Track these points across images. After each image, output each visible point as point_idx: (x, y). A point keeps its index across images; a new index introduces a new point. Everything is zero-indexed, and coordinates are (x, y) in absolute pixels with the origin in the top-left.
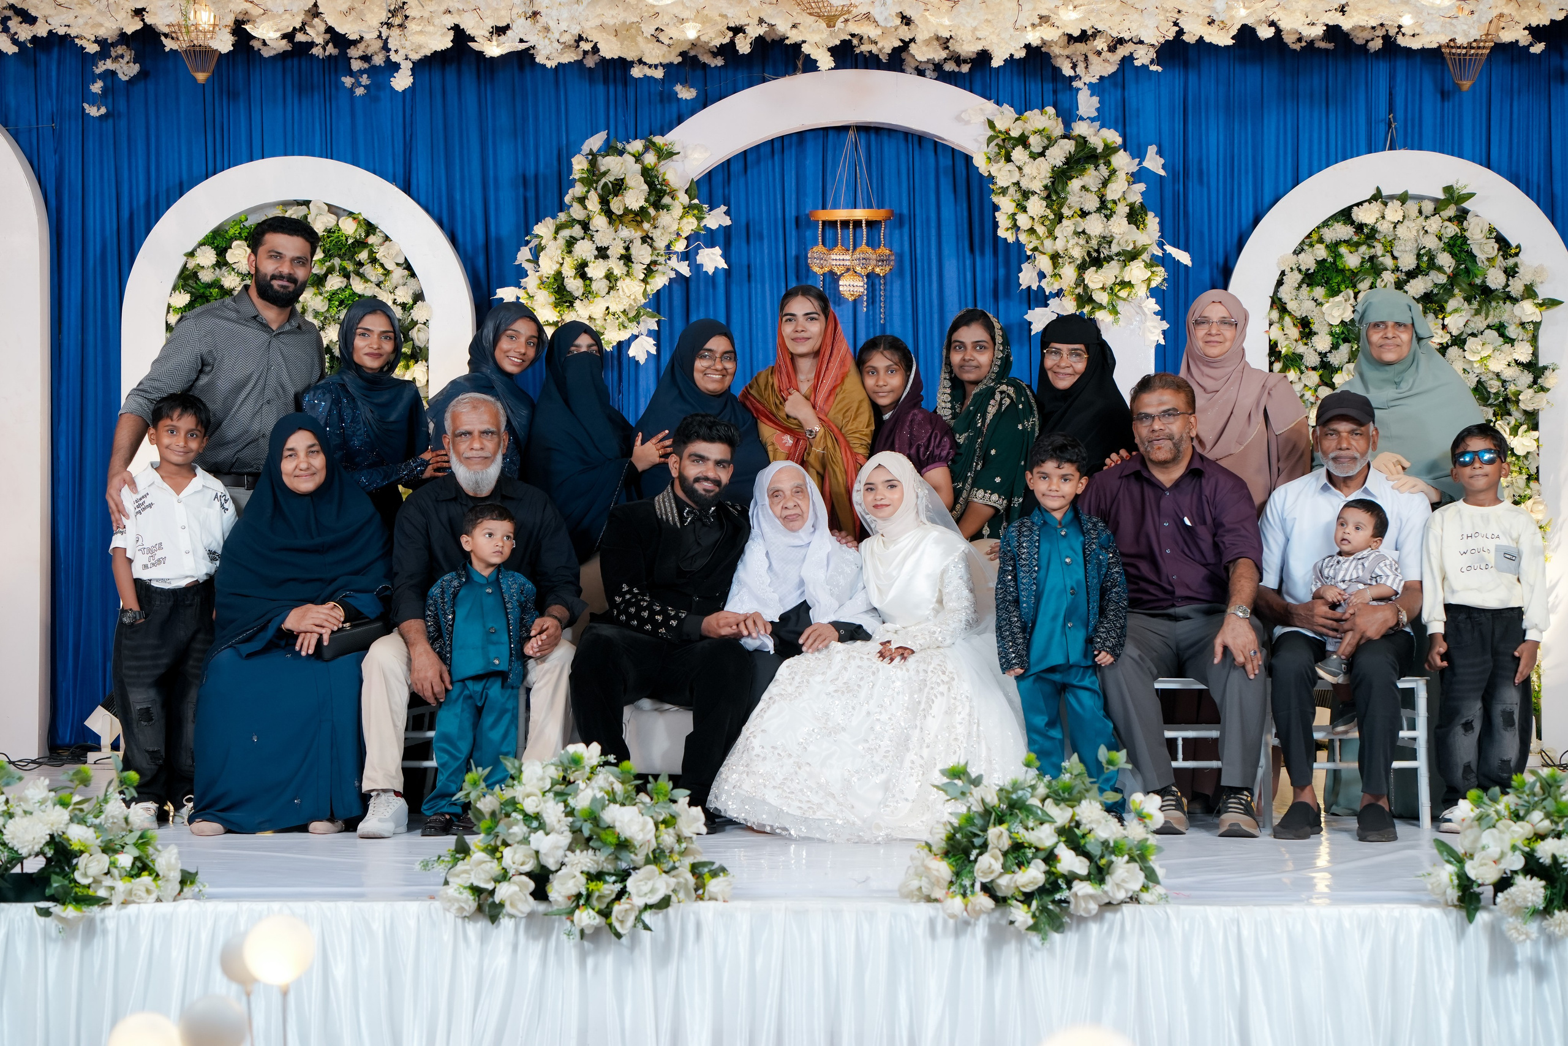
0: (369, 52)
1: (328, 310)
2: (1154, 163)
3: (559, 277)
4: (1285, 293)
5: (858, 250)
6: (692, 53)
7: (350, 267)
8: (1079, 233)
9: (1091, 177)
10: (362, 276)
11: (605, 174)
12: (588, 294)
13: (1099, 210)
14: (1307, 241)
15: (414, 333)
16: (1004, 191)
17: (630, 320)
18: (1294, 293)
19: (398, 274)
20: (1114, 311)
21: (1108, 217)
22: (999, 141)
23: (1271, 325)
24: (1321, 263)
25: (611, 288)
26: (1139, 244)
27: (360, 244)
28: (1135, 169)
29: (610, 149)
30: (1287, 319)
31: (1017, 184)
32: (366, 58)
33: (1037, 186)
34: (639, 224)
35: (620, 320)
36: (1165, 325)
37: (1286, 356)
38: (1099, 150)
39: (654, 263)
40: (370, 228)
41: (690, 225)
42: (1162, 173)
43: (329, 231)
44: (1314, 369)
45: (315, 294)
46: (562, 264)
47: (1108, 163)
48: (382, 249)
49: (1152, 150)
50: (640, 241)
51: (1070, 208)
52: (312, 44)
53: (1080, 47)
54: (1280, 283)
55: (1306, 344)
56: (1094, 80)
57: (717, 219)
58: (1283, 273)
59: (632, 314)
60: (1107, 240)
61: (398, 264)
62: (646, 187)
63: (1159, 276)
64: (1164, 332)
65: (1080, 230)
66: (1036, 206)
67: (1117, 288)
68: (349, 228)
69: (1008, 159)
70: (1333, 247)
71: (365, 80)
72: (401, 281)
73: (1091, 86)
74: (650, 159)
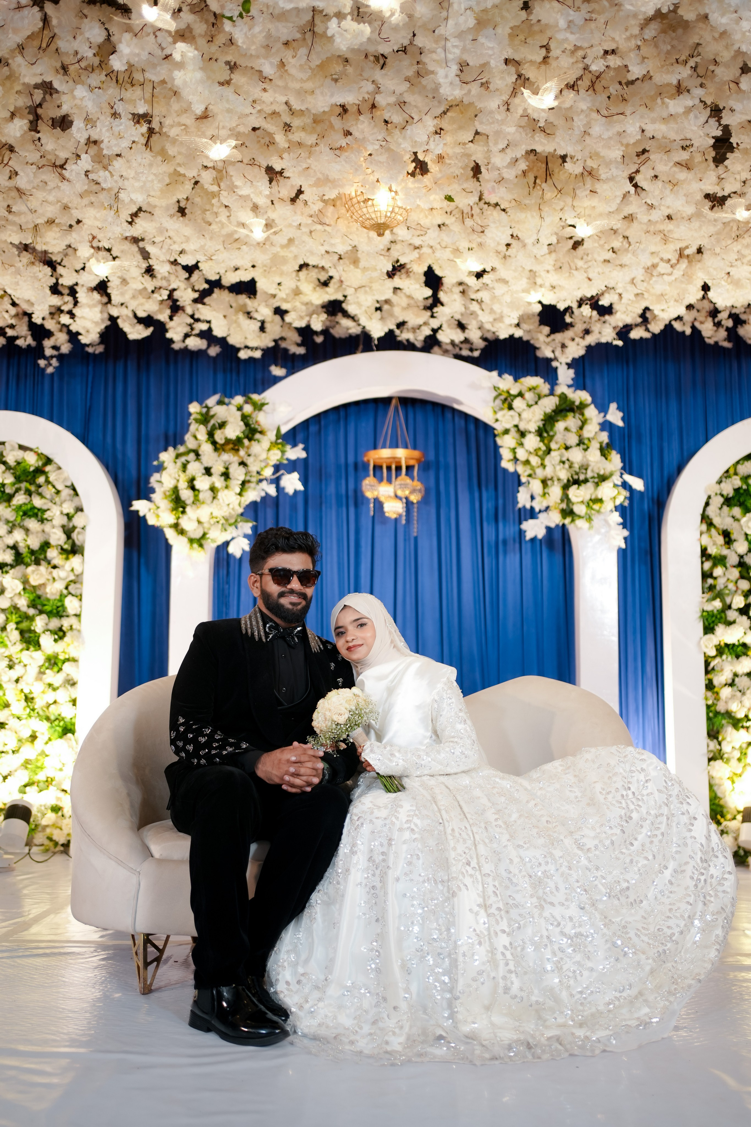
0: (58, 345)
1: (15, 520)
2: (615, 416)
3: (176, 490)
4: (712, 511)
5: (399, 478)
6: (283, 345)
7: (33, 488)
8: (564, 463)
9: (572, 421)
10: (40, 495)
11: (213, 416)
12: (196, 501)
13: (578, 445)
14: (726, 475)
15: (74, 535)
16: (506, 432)
17: (230, 525)
18: (718, 511)
19: (66, 493)
20: (589, 519)
21: (586, 450)
22: (503, 397)
23: (701, 533)
24: (737, 490)
25: (214, 498)
26: (607, 473)
27: (39, 471)
28: (601, 420)
29: (220, 403)
30: (713, 531)
31: (516, 426)
32: (55, 348)
33: (533, 427)
34: (238, 450)
35: (221, 522)
36: (626, 533)
37: (715, 557)
38: (577, 403)
39: (249, 482)
40: (48, 461)
41: (275, 456)
42: (621, 424)
43: (18, 463)
44: (734, 567)
45: (6, 507)
46: (178, 481)
47: (583, 414)
48: (54, 474)
49: (613, 406)
50: (237, 464)
51: (556, 443)
52: (17, 338)
53: (558, 337)
54: (707, 504)
55: (729, 548)
56: (569, 361)
57: (296, 453)
58: (709, 497)
59: (232, 521)
60: (585, 467)
61: (66, 486)
62: (242, 423)
63: (622, 497)
64: (625, 539)
65: (564, 459)
66: (532, 442)
67: (591, 504)
68: (32, 460)
69: (510, 408)
70: (745, 479)
71: (54, 362)
72: (68, 498)
73: (567, 364)
74: (248, 409)
